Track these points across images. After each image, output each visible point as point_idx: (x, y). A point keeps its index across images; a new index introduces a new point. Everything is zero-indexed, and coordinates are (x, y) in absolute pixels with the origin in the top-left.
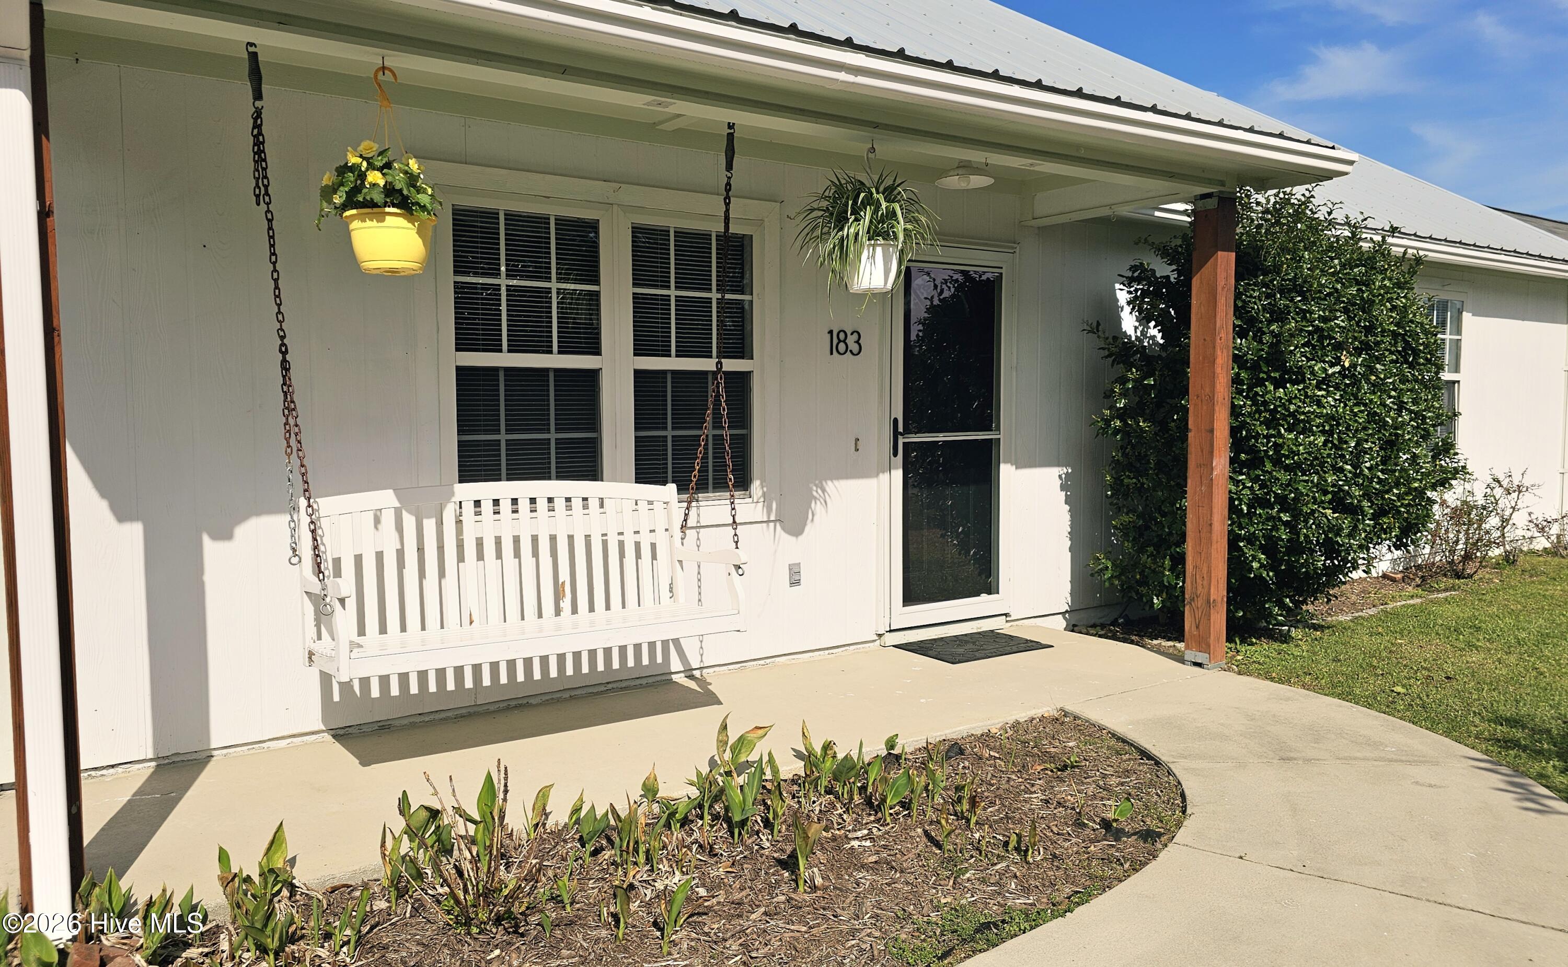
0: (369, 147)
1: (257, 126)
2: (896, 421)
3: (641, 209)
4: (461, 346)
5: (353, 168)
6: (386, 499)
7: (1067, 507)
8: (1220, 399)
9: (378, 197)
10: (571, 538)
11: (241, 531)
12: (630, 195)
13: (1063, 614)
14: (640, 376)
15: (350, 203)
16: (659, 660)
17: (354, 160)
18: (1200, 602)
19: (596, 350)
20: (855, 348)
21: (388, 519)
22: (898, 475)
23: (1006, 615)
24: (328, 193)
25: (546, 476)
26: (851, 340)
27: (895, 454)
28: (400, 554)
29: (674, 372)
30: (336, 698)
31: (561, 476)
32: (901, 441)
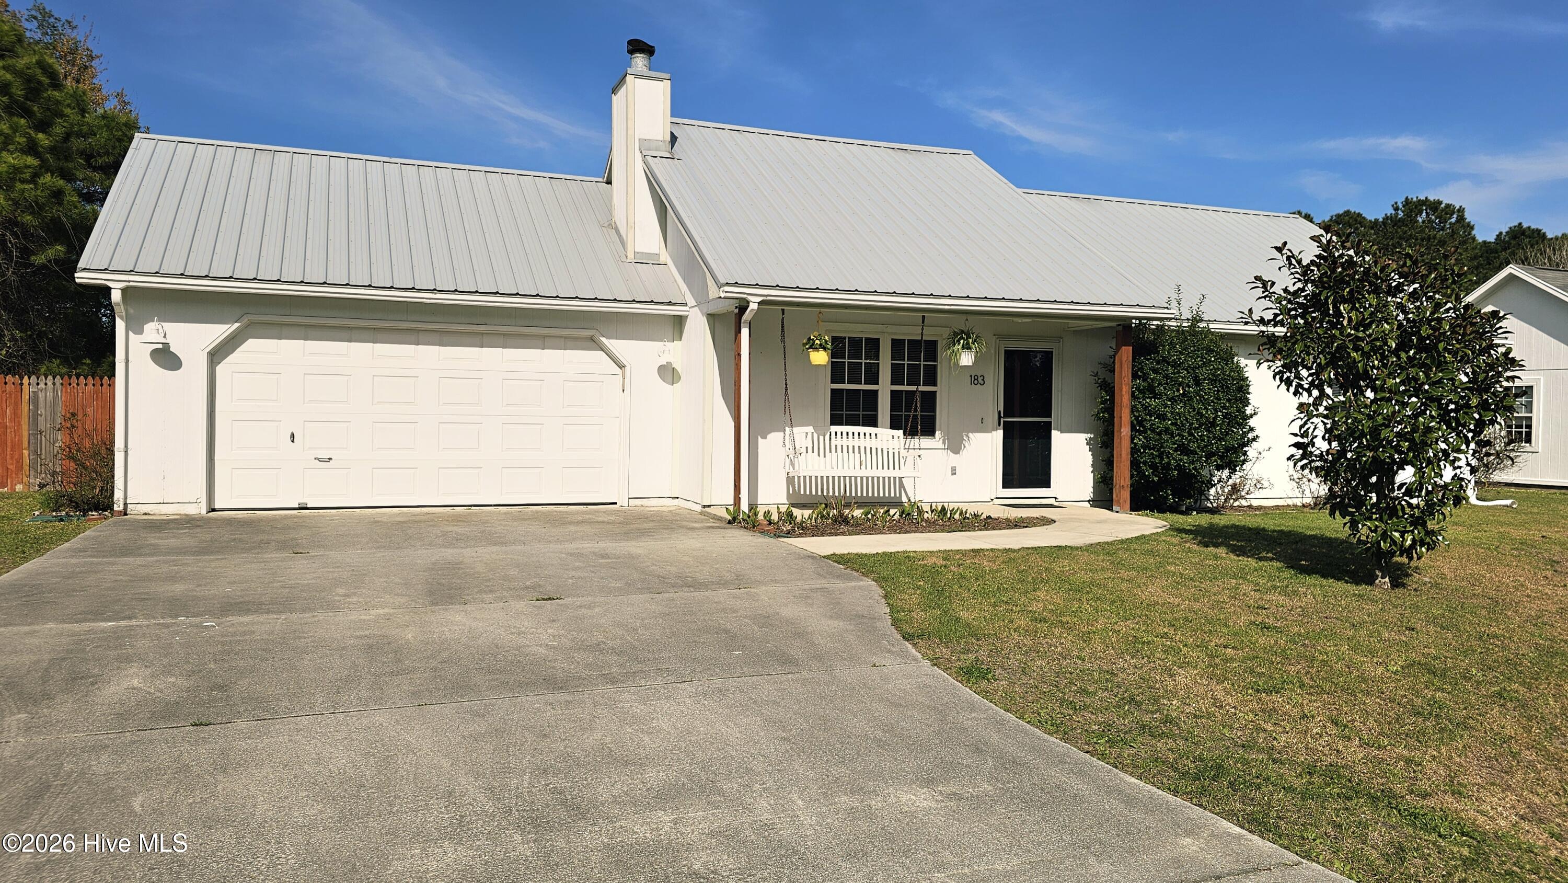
0: (816, 334)
1: (783, 322)
2: (1000, 412)
3: (895, 334)
4: (832, 382)
5: (813, 339)
6: (810, 429)
7: (1090, 453)
8: (1125, 405)
9: (818, 347)
10: (865, 448)
11: (769, 436)
12: (890, 329)
13: (1089, 501)
14: (893, 393)
15: (811, 347)
16: (898, 495)
17: (812, 337)
18: (1118, 486)
19: (877, 383)
20: (982, 382)
21: (810, 436)
22: (1001, 432)
23: (1056, 498)
24: (805, 344)
25: (858, 425)
26: (980, 379)
27: (999, 425)
28: (813, 447)
29: (906, 391)
30: (791, 492)
31: (863, 425)
32: (1002, 420)
